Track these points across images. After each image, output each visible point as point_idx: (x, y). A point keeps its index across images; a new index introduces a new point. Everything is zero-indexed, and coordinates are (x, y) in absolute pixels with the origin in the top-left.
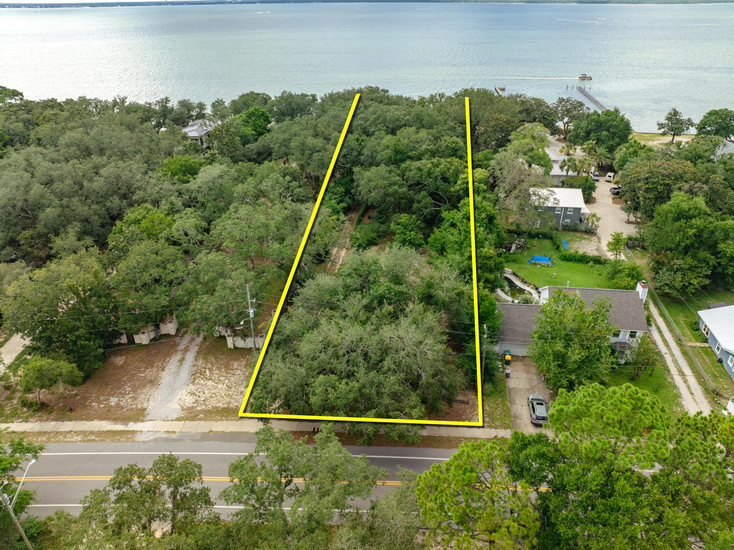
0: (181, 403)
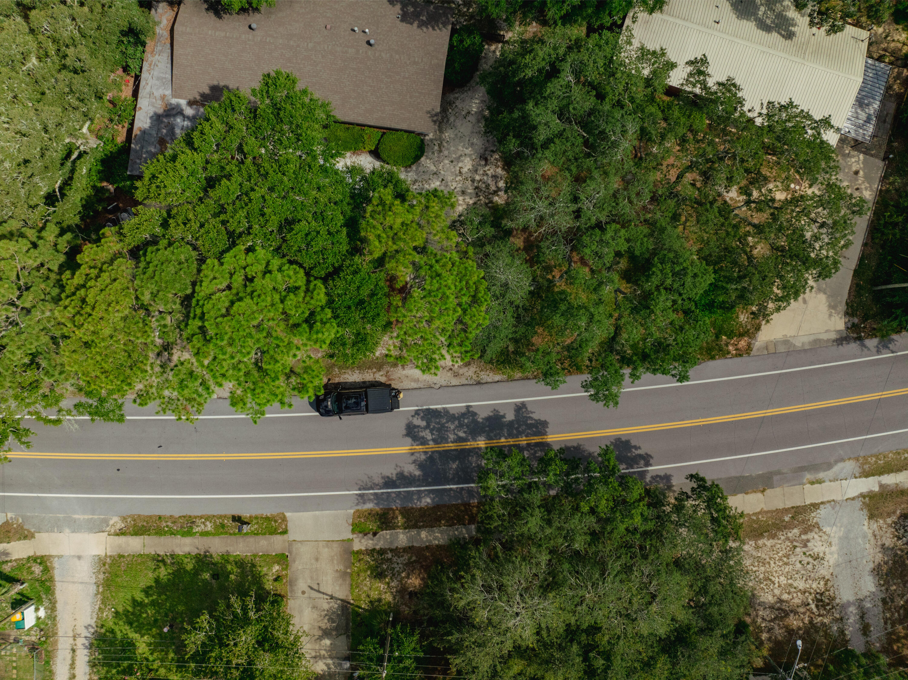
0: (825, 538)
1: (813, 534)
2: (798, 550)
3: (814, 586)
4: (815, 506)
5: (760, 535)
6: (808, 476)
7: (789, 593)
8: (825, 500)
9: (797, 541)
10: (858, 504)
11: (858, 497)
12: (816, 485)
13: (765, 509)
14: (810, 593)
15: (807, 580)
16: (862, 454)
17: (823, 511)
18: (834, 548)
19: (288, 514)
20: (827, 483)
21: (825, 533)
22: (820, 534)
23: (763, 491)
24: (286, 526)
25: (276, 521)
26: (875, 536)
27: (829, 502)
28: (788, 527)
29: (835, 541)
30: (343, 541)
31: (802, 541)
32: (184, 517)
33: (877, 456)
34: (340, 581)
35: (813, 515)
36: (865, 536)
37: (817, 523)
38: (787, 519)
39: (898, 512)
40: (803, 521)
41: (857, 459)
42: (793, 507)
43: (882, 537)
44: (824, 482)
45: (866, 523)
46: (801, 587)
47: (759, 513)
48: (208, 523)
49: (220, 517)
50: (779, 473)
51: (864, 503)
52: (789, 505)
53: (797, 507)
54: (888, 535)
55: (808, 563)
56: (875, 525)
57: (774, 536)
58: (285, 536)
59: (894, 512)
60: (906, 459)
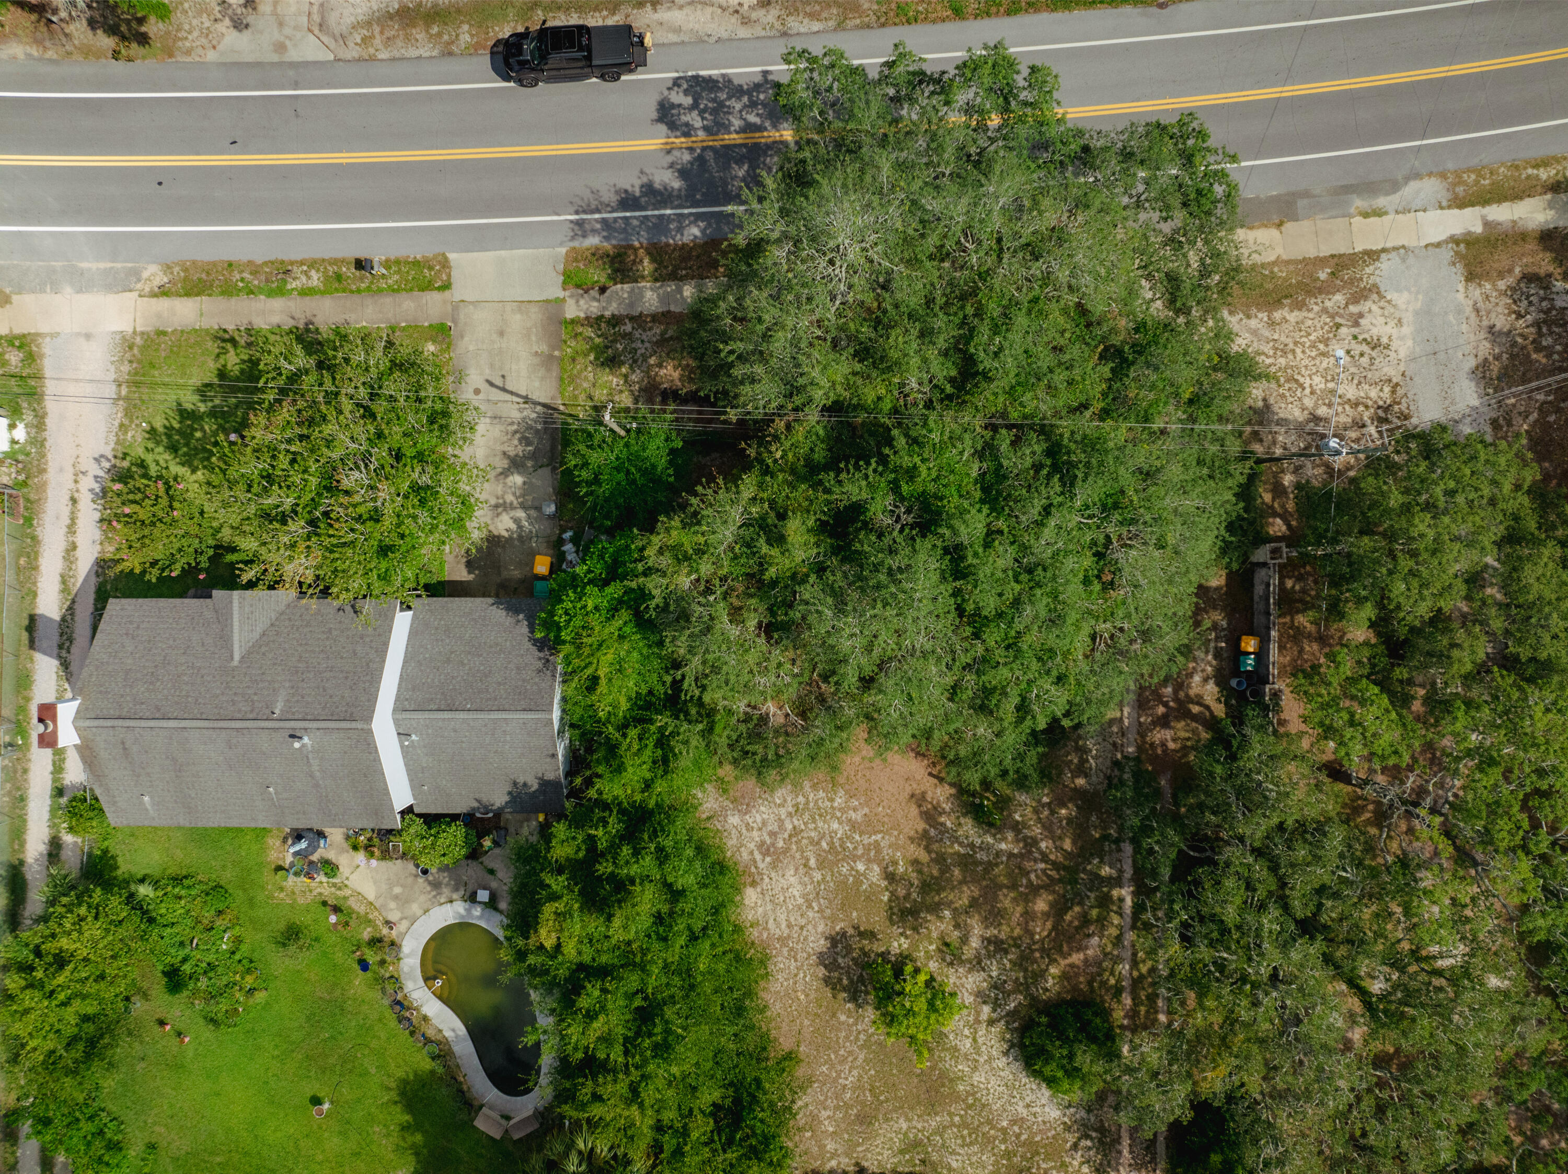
0: (1391, 310)
1: (1369, 304)
2: (1343, 331)
3: (1373, 394)
4: (1372, 256)
5: (1277, 303)
6: (1359, 203)
7: (1330, 405)
8: (1389, 245)
9: (1341, 316)
10: (1447, 254)
11: (1446, 242)
12: (1372, 219)
13: (1285, 257)
14: (1367, 407)
15: (1360, 383)
16: (1450, 166)
17: (1386, 265)
18: (1406, 330)
19: (452, 256)
20: (1390, 217)
21: (1389, 302)
22: (1382, 304)
23: (1280, 225)
24: (449, 276)
25: (431, 268)
26: (1477, 311)
27: (1395, 249)
28: (1325, 290)
29: (1408, 317)
30: (547, 301)
31: (1351, 315)
32: (272, 262)
33: (1478, 172)
34: (542, 372)
35: (1368, 270)
36: (1459, 311)
37: (1375, 286)
38: (1323, 275)
39: (1517, 270)
40: (1352, 281)
41: (1443, 176)
42: (1333, 256)
43: (1489, 312)
44: (1386, 213)
45: (1461, 287)
46: (1349, 396)
47: (1274, 263)
48: (313, 273)
49: (335, 262)
50: (1306, 194)
51: (1457, 253)
52: (1325, 251)
53: (1341, 256)
54: (1500, 309)
55: (1362, 355)
56: (1478, 292)
57: (1300, 306)
58: (447, 293)
59: (1510, 271)
60: (1529, 177)
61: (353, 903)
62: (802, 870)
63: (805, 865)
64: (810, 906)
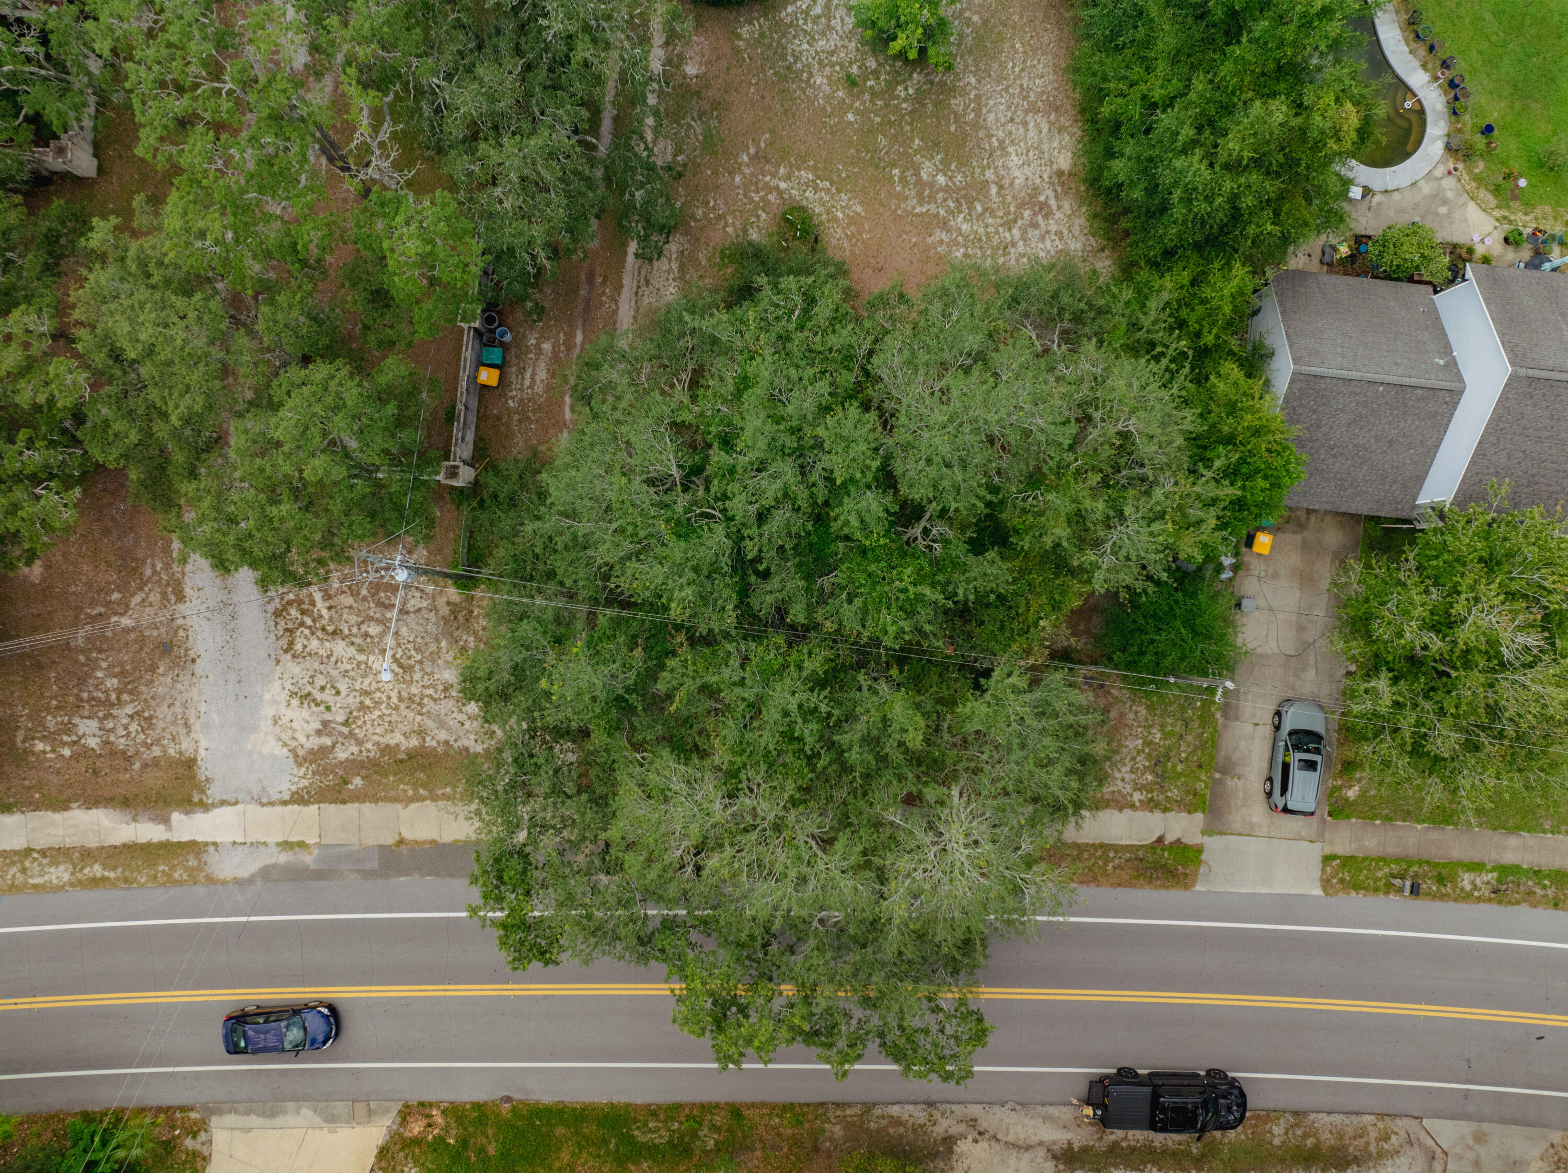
0: (285, 736)
1: (309, 745)
2: (341, 718)
3: (314, 644)
4: (299, 798)
5: (412, 755)
6: (309, 859)
7: (366, 635)
8: (279, 809)
9: (341, 734)
10: (214, 792)
11: (214, 806)
12: (294, 839)
13: (399, 806)
14: (323, 629)
15: (329, 657)
16: (201, 890)
17: (284, 785)
18: (269, 712)
19: (1318, 892)
20: (272, 839)
21: (285, 745)
22: (293, 744)
23: (401, 842)
24: (1323, 871)
25: (1342, 881)
26: (186, 725)
27: (271, 804)
28: (356, 765)
29: (266, 725)
30: (1221, 833)
31: (329, 735)
32: (1510, 903)
33: (170, 881)
34: (1235, 756)
35: (306, 783)
36: (207, 726)
37: (300, 765)
38: (358, 782)
39: (137, 766)
40: (325, 772)
41: (211, 880)
42: (344, 802)
43: (174, 722)
44: (279, 844)
45: (202, 753)
46: (342, 644)
47: (411, 800)
48: (1468, 887)
49: (1443, 897)
50: (367, 874)
51: (203, 792)
52: (351, 809)
53: (334, 802)
54: (161, 724)
55: (323, 689)
56: (184, 746)
57: (387, 750)
58: (1328, 851)
59: (145, 766)
60: (114, 869)
61: (1492, 201)
62: (1006, 182)
63: (1001, 187)
64: (1001, 142)
